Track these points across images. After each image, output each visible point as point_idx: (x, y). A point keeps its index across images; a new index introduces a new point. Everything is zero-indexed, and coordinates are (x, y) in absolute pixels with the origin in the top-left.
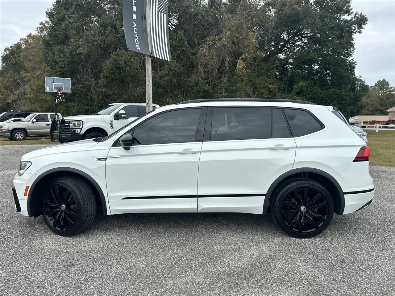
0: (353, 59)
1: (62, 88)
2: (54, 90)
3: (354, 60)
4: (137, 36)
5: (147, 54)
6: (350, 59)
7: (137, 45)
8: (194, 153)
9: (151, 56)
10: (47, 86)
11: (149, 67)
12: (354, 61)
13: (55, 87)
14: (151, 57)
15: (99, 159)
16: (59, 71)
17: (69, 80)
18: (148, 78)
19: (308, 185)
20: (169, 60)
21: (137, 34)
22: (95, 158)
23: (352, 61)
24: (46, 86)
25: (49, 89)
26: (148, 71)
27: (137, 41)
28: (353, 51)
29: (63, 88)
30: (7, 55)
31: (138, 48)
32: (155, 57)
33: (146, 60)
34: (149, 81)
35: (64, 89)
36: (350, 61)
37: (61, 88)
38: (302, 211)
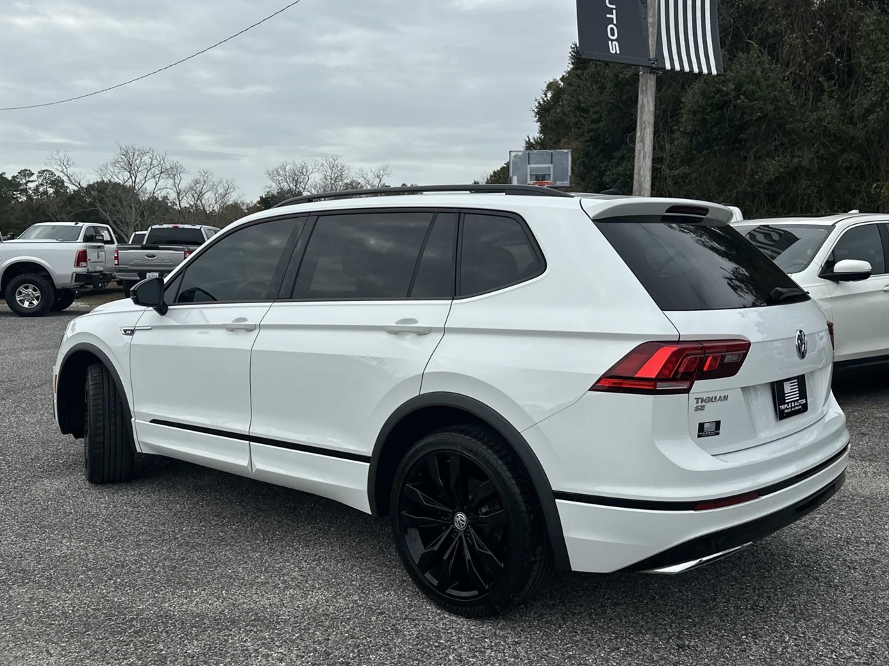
1: (549, 175)
2: (529, 182)
4: (614, 17)
5: (644, 65)
7: (612, 41)
9: (656, 68)
10: (513, 172)
11: (645, 101)
13: (531, 175)
14: (652, 70)
15: (126, 332)
16: (590, 131)
17: (568, 153)
18: (641, 133)
19: (459, 448)
20: (714, 72)
21: (614, 11)
22: (122, 329)
24: (511, 175)
25: (518, 180)
26: (642, 113)
27: (612, 29)
29: (552, 175)
30: (549, 102)
31: (614, 48)
32: (668, 67)
33: (641, 80)
34: (643, 141)
35: (553, 179)
37: (547, 177)
38: (457, 525)
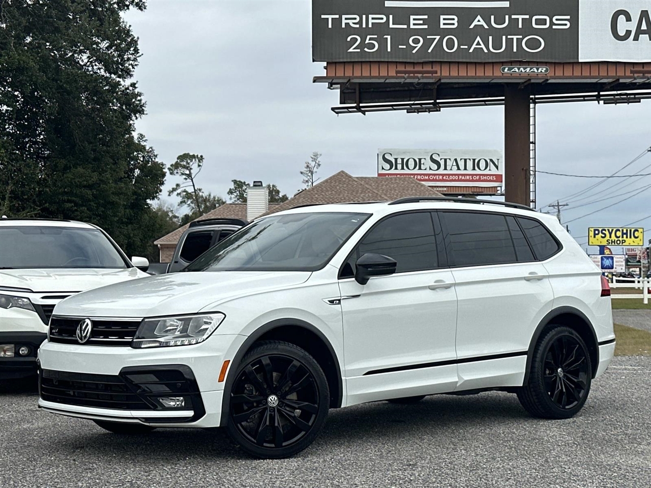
0: (133, 85)
3: (136, 88)
6: (127, 82)
8: (448, 287)
12: (136, 91)
15: (332, 302)
22: (326, 300)
23: (131, 88)
28: (135, 60)
36: (128, 89)
